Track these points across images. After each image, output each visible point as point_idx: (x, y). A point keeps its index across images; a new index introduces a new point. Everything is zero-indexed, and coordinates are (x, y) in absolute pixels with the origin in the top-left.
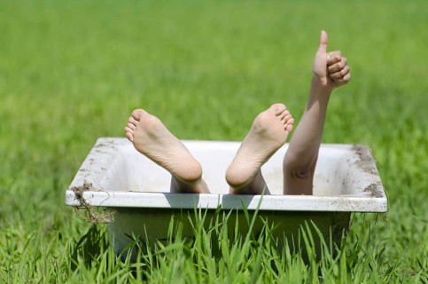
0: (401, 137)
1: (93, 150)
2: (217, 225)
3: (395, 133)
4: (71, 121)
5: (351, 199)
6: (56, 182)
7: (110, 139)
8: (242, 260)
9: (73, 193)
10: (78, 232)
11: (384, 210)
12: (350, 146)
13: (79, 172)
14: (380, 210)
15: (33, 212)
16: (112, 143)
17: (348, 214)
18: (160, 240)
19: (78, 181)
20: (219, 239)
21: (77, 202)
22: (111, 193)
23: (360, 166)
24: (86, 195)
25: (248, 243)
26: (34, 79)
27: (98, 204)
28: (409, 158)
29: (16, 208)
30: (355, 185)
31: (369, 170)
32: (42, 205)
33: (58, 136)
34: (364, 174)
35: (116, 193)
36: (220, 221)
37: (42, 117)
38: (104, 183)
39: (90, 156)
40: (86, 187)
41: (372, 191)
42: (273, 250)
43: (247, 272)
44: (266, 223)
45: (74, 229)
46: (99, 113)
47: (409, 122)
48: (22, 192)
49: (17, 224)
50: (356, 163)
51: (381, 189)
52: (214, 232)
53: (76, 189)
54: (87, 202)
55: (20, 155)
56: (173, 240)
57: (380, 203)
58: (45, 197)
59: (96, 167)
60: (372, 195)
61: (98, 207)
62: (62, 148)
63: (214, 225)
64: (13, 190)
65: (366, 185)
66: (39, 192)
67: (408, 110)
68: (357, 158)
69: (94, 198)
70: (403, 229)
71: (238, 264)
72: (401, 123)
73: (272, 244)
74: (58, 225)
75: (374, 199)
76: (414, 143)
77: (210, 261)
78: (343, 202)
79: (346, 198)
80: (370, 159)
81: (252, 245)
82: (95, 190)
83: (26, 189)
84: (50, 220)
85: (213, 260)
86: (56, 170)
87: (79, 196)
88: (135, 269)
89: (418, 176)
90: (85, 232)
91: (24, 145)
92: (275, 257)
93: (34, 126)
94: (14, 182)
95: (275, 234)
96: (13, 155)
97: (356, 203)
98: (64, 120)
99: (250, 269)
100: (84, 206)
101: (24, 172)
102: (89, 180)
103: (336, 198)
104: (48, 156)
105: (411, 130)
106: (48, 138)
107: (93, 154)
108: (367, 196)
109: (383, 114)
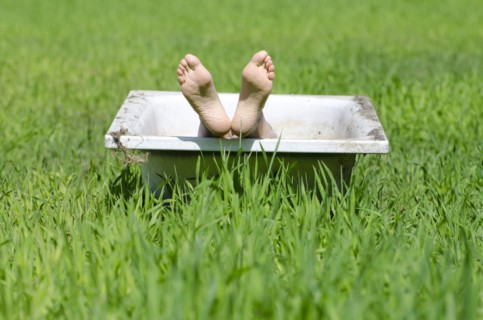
0: (389, 92)
1: (126, 101)
2: (239, 165)
3: (384, 90)
4: (99, 80)
5: (357, 142)
6: (89, 132)
7: (141, 92)
8: (262, 195)
9: (111, 137)
10: (113, 174)
11: (386, 151)
12: (352, 97)
13: (115, 120)
14: (382, 152)
15: (71, 158)
16: (142, 94)
17: (353, 155)
18: (188, 179)
19: (114, 127)
20: (241, 177)
21: (115, 146)
22: (145, 138)
23: (362, 114)
24: (123, 139)
25: (267, 181)
26: (65, 44)
27: (133, 147)
28: (397, 111)
29: (55, 155)
30: (359, 130)
31: (370, 117)
32: (78, 152)
33: (88, 94)
34: (366, 120)
35: (150, 138)
36: (242, 162)
37: (73, 78)
38: (137, 129)
39: (123, 107)
40: (123, 132)
41: (375, 135)
42: (289, 188)
43: (267, 206)
44: (282, 163)
45: (108, 171)
46: (123, 74)
47: (396, 80)
48: (60, 140)
49: (59, 169)
50: (359, 111)
51: (383, 133)
52: (236, 171)
53: (114, 134)
54: (124, 145)
55: (56, 111)
56: (200, 179)
57: (383, 145)
58: (80, 146)
59: (130, 115)
60: (376, 138)
61: (134, 150)
62: (92, 104)
63: (236, 165)
64: (52, 139)
65: (370, 130)
66: (75, 141)
67: (393, 71)
68: (359, 107)
69: (130, 142)
70: (396, 171)
71: (260, 198)
72: (389, 81)
73: (288, 181)
74: (94, 169)
75: (378, 142)
76: (401, 98)
77: (235, 197)
78: (350, 145)
79: (352, 142)
80: (371, 108)
81: (272, 183)
82: (130, 134)
83: (63, 138)
84: (86, 164)
85: (237, 195)
86: (89, 121)
87: (116, 140)
88: (168, 204)
89: (405, 127)
90: (118, 174)
91: (59, 102)
92: (292, 194)
93: (67, 85)
94: (52, 133)
95: (292, 173)
96: (49, 111)
97: (362, 145)
98: (92, 79)
99: (270, 203)
100: (120, 149)
101: (60, 125)
102: (125, 126)
103: (344, 141)
104: (81, 111)
105: (398, 87)
106: (80, 95)
107: (126, 104)
108: (371, 139)
109: (371, 74)
